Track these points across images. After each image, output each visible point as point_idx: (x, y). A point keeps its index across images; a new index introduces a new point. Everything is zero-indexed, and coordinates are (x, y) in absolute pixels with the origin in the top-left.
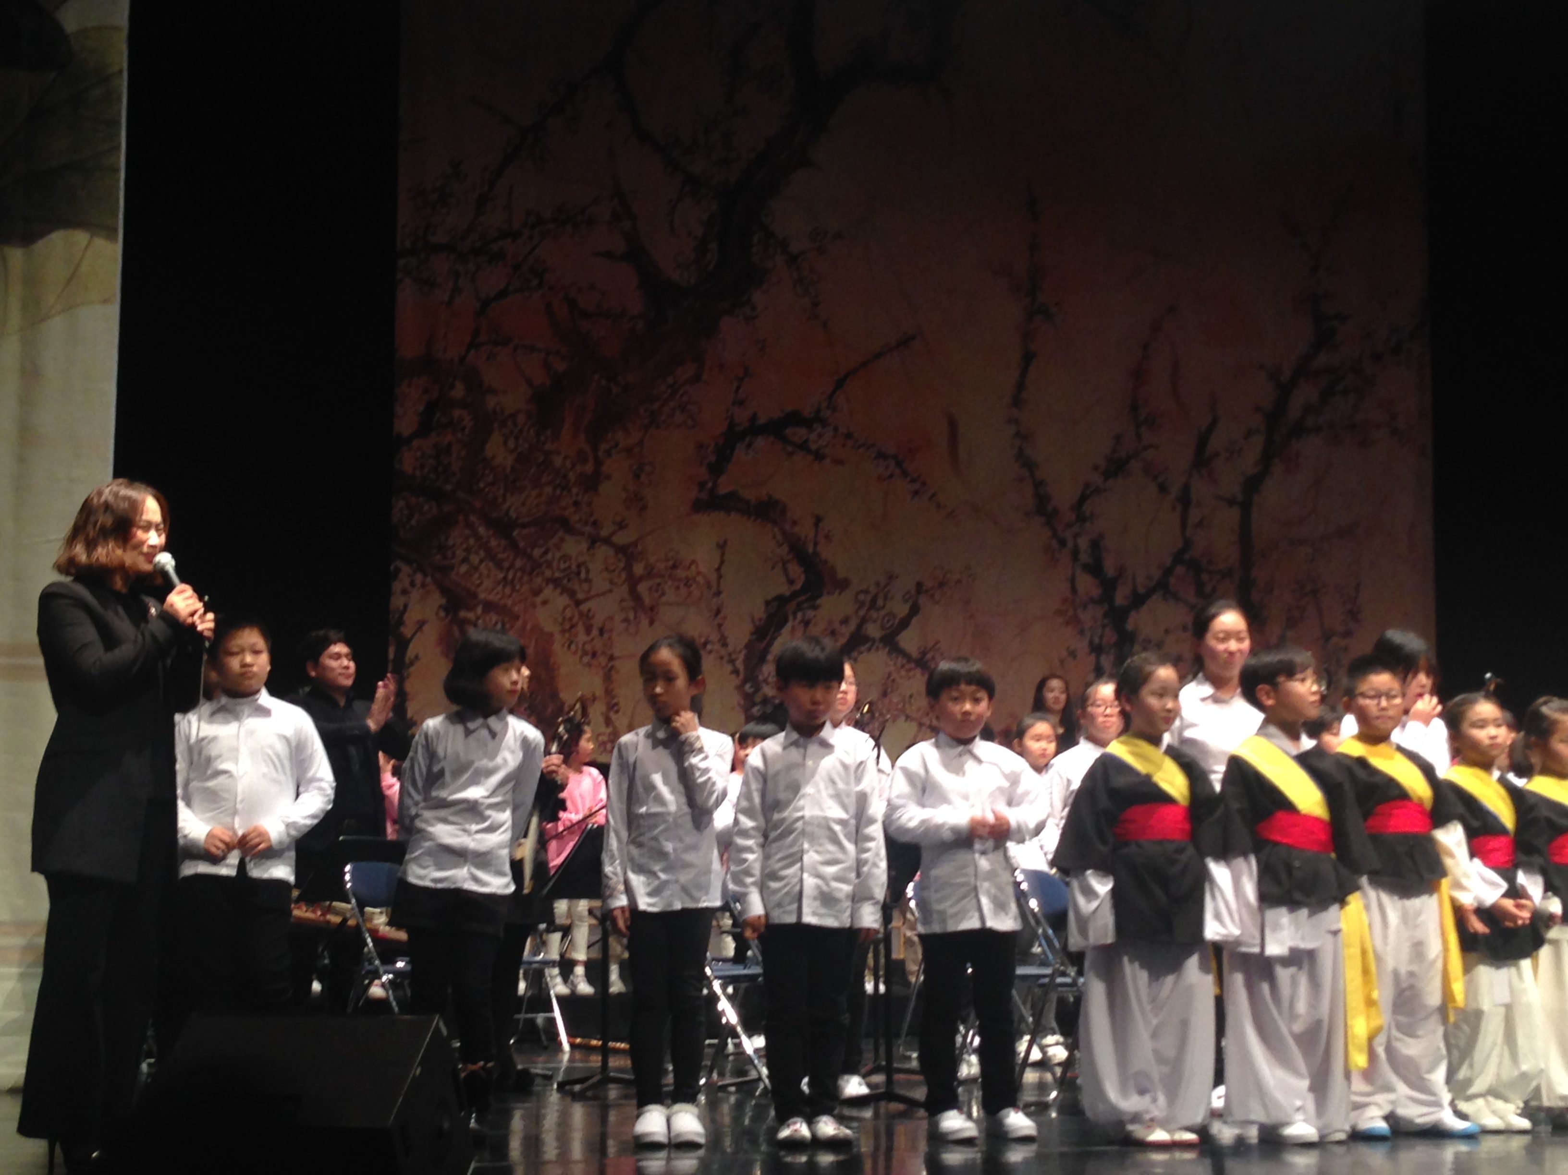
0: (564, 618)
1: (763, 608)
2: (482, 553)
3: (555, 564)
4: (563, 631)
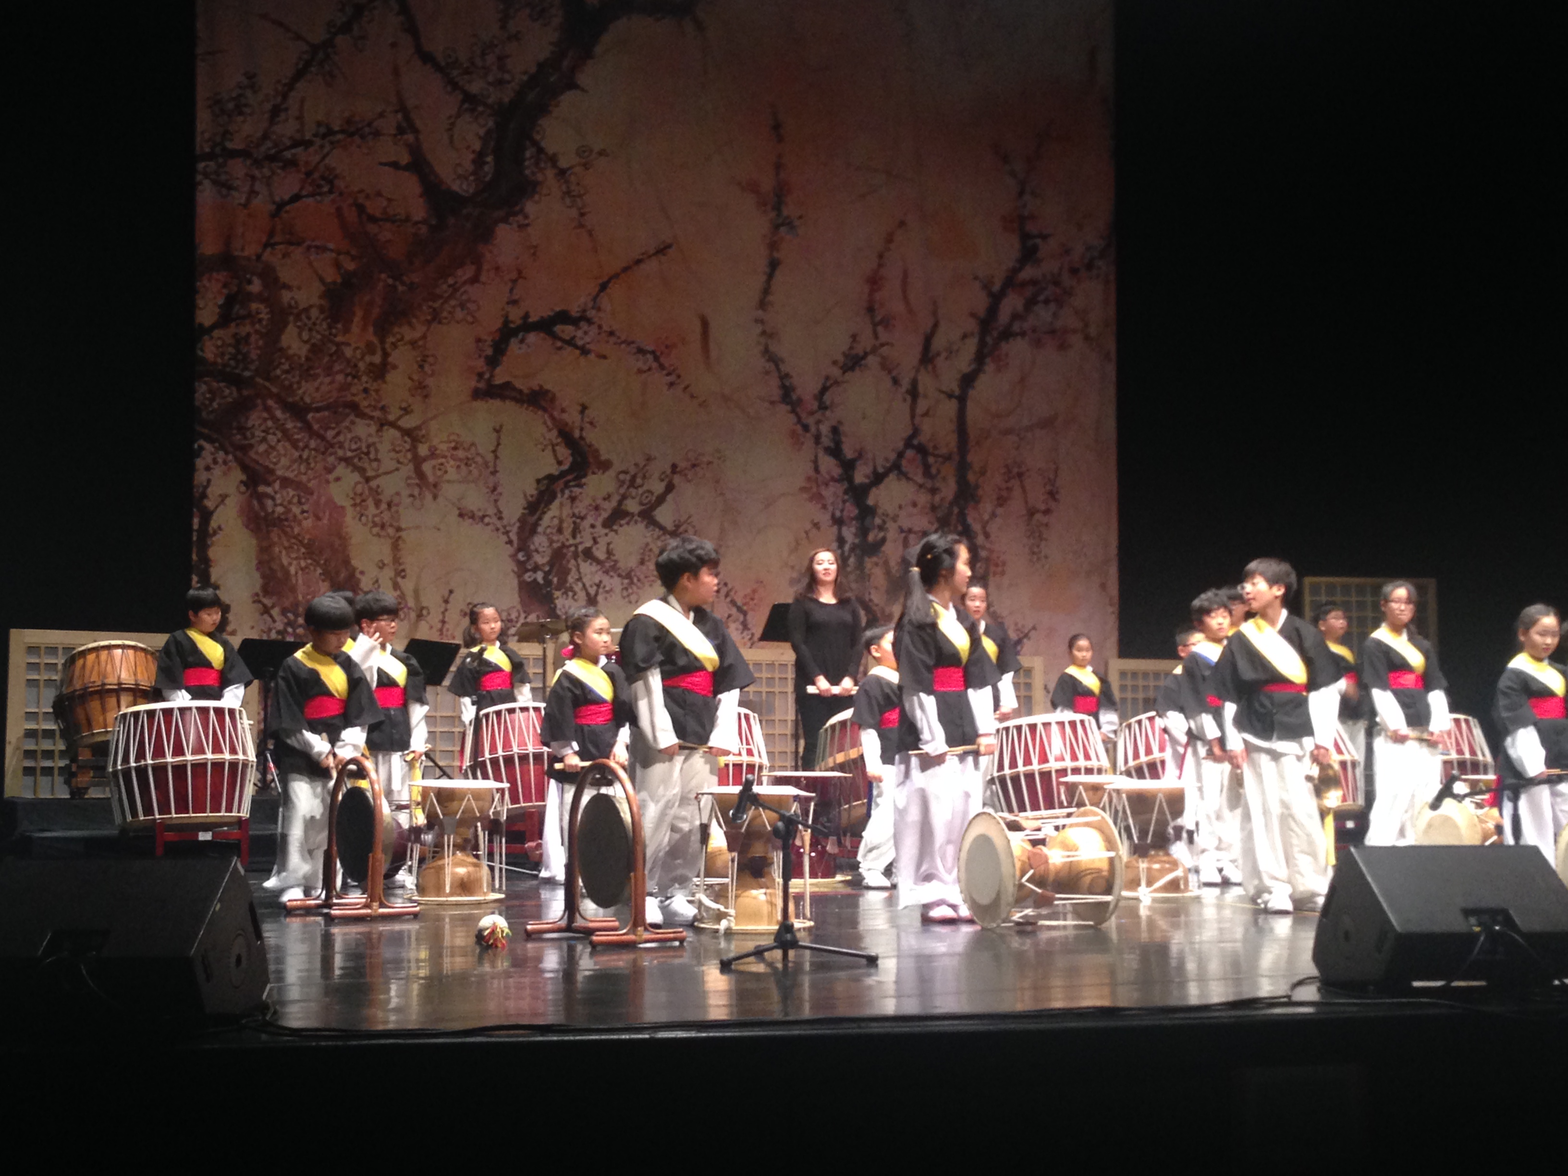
0: (355, 494)
1: (535, 485)
2: (279, 435)
3: (346, 445)
4: (355, 505)
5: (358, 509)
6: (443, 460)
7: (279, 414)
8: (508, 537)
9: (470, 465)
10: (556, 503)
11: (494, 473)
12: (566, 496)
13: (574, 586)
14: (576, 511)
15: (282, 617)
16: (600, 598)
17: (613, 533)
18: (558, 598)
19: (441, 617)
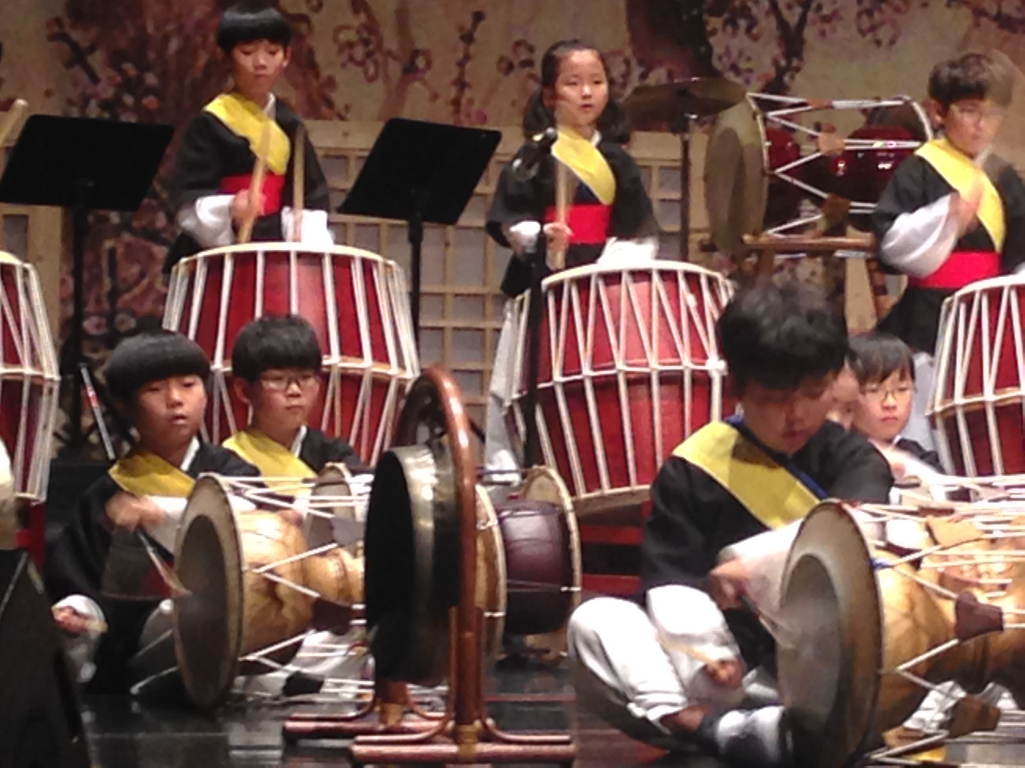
15: (111, 72)
16: (809, 33)
18: (714, 32)
19: (455, 73)
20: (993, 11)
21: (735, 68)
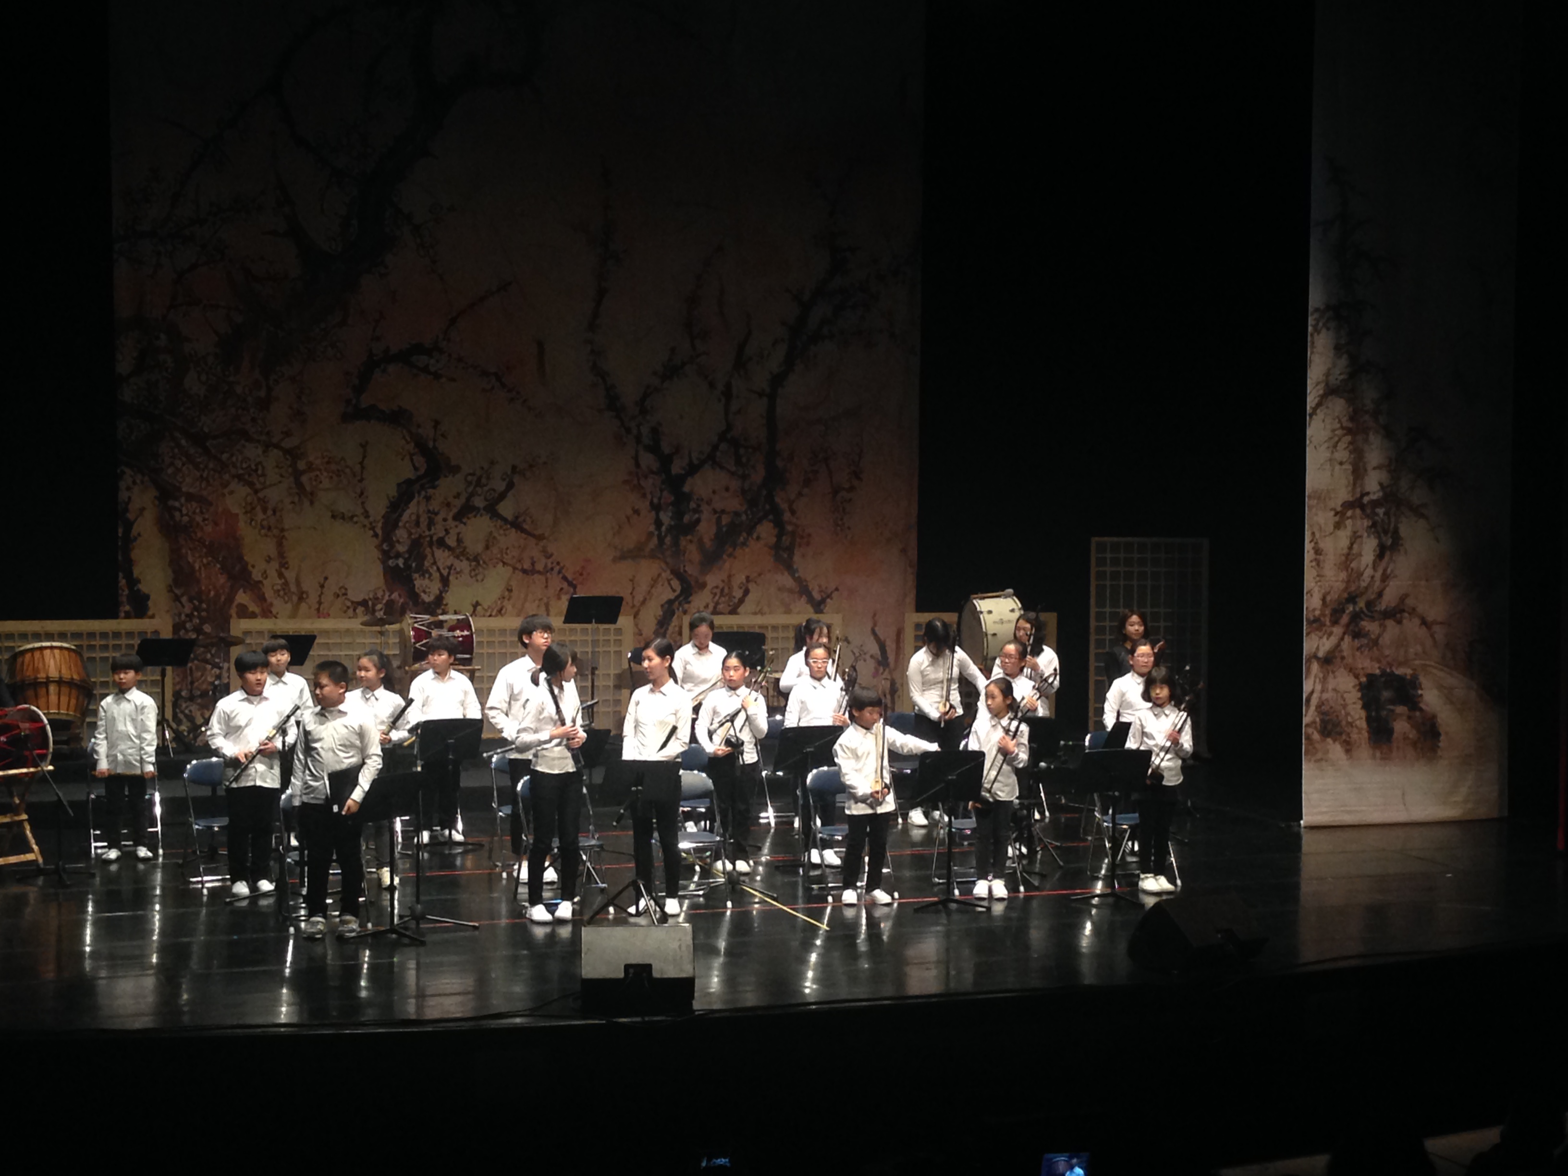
0: (246, 503)
1: (395, 489)
2: (184, 459)
3: (239, 465)
4: (246, 513)
5: (249, 515)
6: (318, 473)
7: (183, 442)
8: (374, 532)
9: (340, 476)
10: (415, 501)
11: (361, 481)
12: (422, 496)
13: (430, 568)
14: (431, 508)
15: (190, 604)
16: (451, 578)
17: (462, 525)
18: (416, 579)
19: (318, 599)
20: (520, 568)
21: (424, 592)
